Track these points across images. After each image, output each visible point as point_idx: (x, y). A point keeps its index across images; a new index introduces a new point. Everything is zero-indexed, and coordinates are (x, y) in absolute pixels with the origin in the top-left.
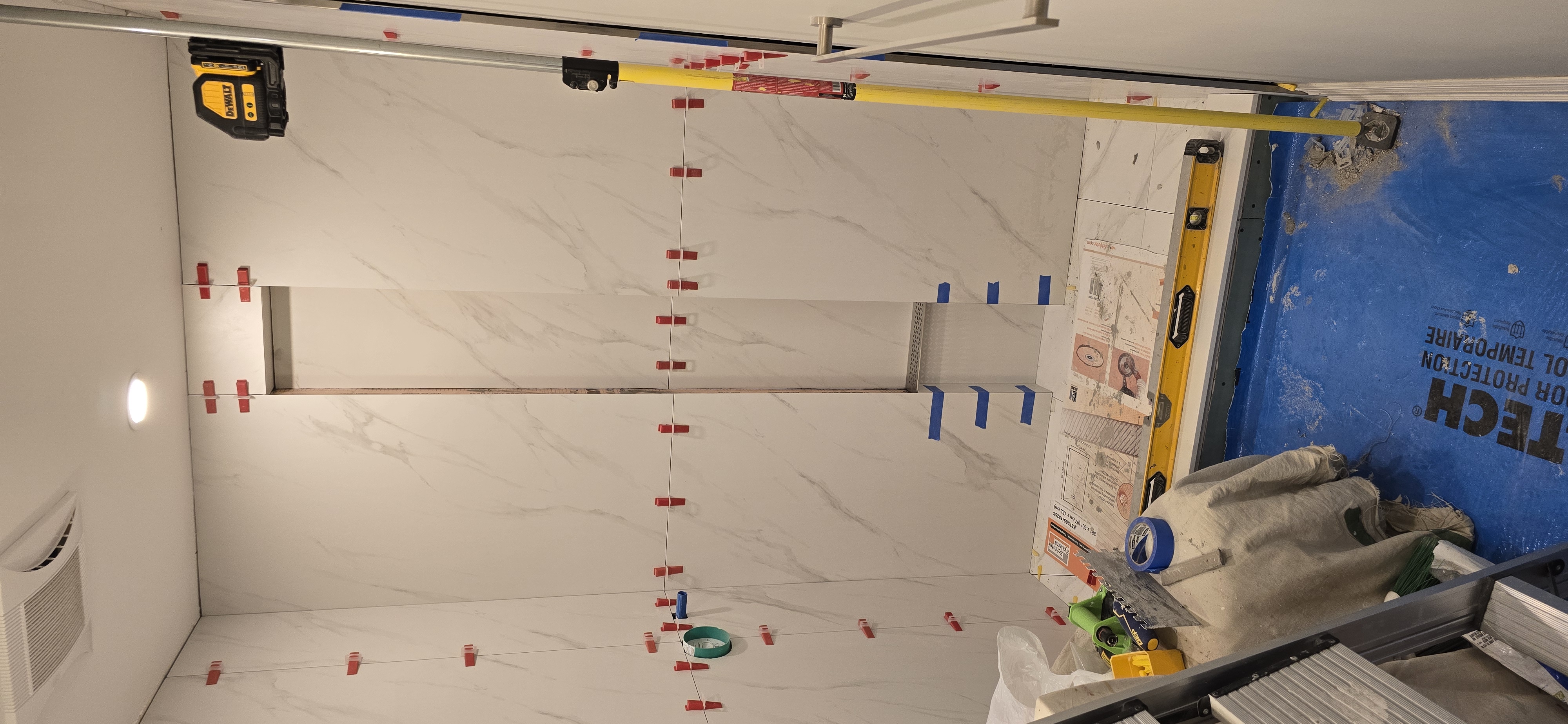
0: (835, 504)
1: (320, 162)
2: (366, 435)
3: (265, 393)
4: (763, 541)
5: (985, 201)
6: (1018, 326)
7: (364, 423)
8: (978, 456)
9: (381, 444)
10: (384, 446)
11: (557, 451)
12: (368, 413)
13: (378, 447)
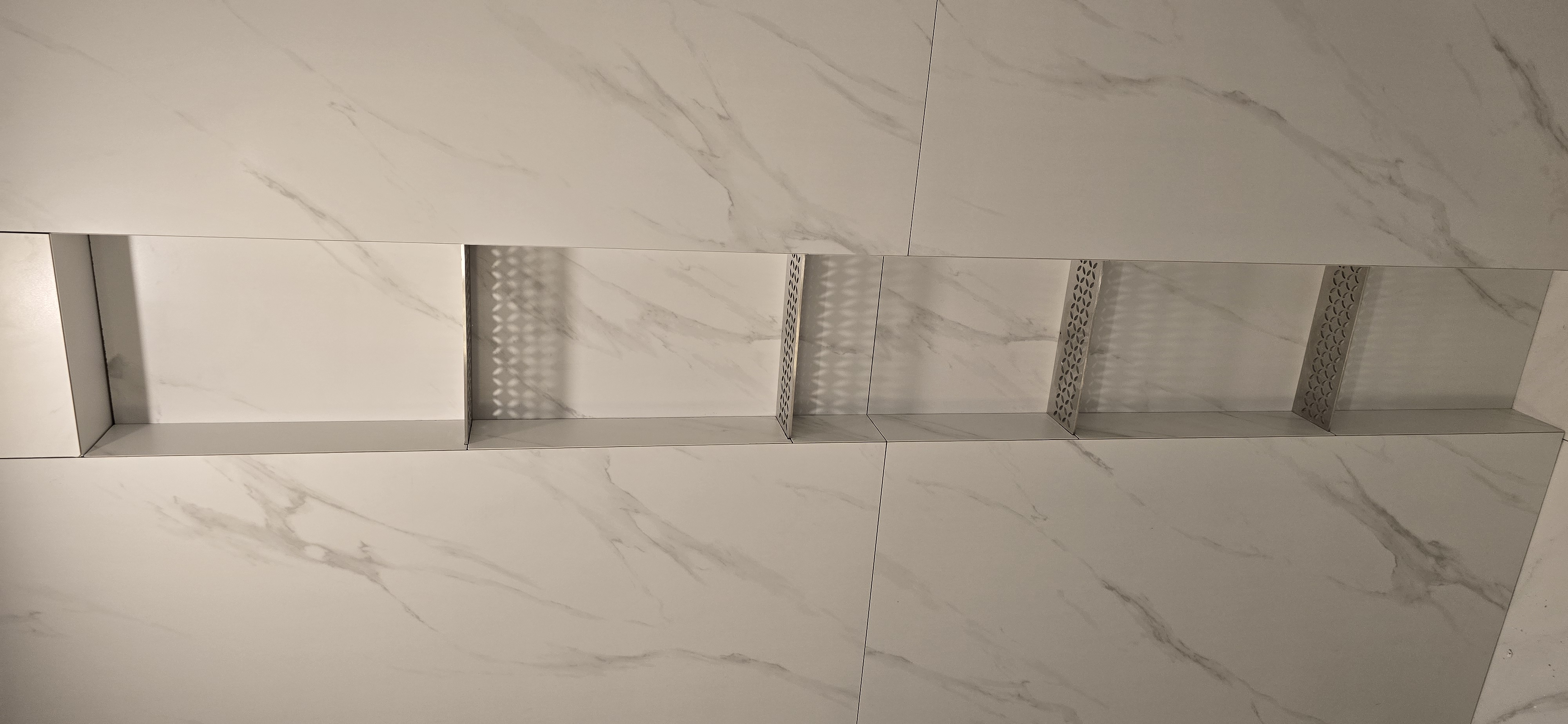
2: (293, 532)
3: (79, 454)
4: (1028, 701)
5: (1515, 65)
7: (288, 509)
8: (1418, 544)
10: (329, 552)
11: (667, 552)
12: (294, 490)
13: (319, 554)
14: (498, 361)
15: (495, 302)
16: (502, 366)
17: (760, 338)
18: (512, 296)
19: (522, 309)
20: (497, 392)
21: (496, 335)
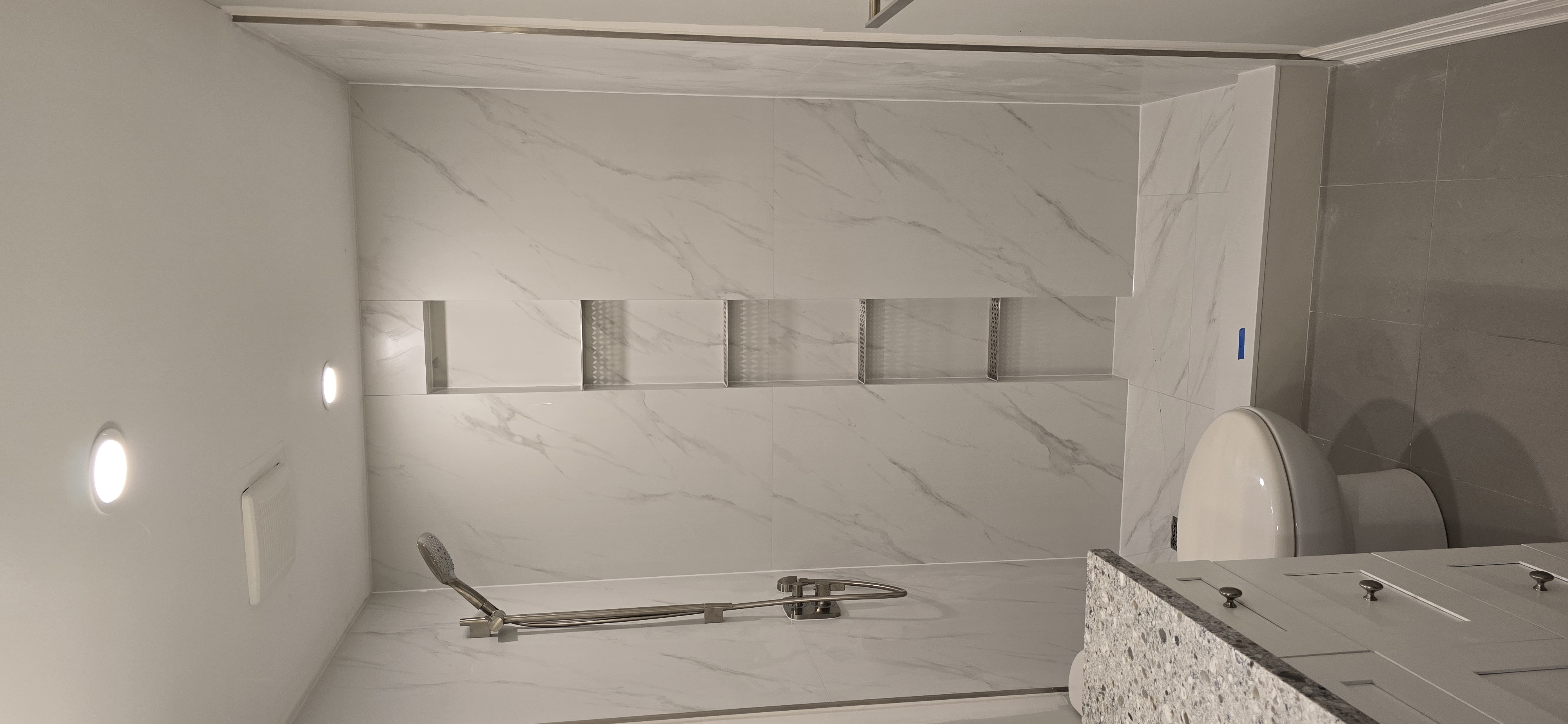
0: (925, 489)
2: (509, 429)
3: (426, 393)
4: (860, 525)
6: (1091, 320)
7: (508, 418)
10: (524, 439)
11: (673, 441)
12: (510, 410)
13: (519, 440)
14: (595, 358)
15: (594, 330)
16: (597, 360)
17: (714, 344)
18: (601, 327)
19: (605, 333)
20: (595, 372)
21: (594, 345)
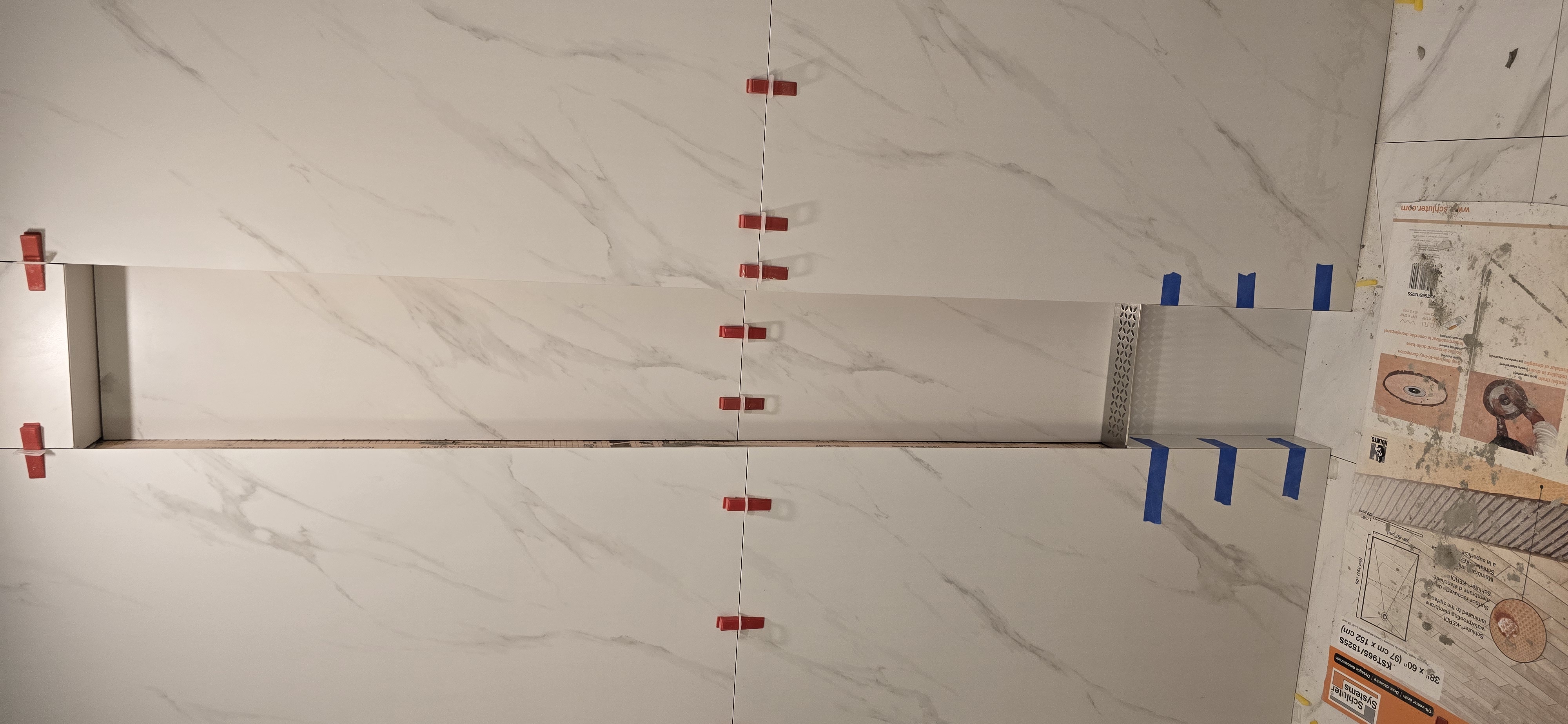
0: (998, 626)
1: (164, 53)
2: (245, 517)
3: (72, 445)
4: (886, 686)
5: (1236, 144)
6: (1269, 346)
7: (241, 496)
8: (1217, 548)
9: (270, 531)
10: (274, 535)
11: (562, 541)
12: (247, 480)
13: (264, 536)
